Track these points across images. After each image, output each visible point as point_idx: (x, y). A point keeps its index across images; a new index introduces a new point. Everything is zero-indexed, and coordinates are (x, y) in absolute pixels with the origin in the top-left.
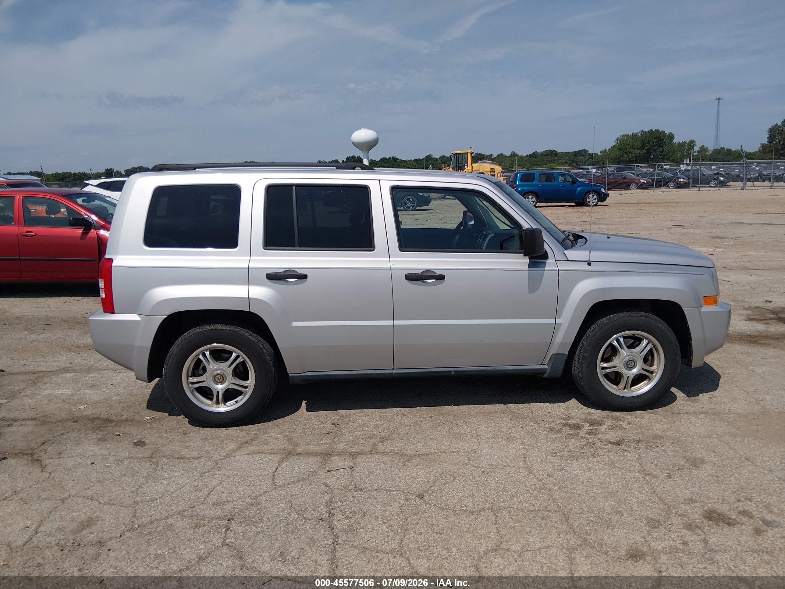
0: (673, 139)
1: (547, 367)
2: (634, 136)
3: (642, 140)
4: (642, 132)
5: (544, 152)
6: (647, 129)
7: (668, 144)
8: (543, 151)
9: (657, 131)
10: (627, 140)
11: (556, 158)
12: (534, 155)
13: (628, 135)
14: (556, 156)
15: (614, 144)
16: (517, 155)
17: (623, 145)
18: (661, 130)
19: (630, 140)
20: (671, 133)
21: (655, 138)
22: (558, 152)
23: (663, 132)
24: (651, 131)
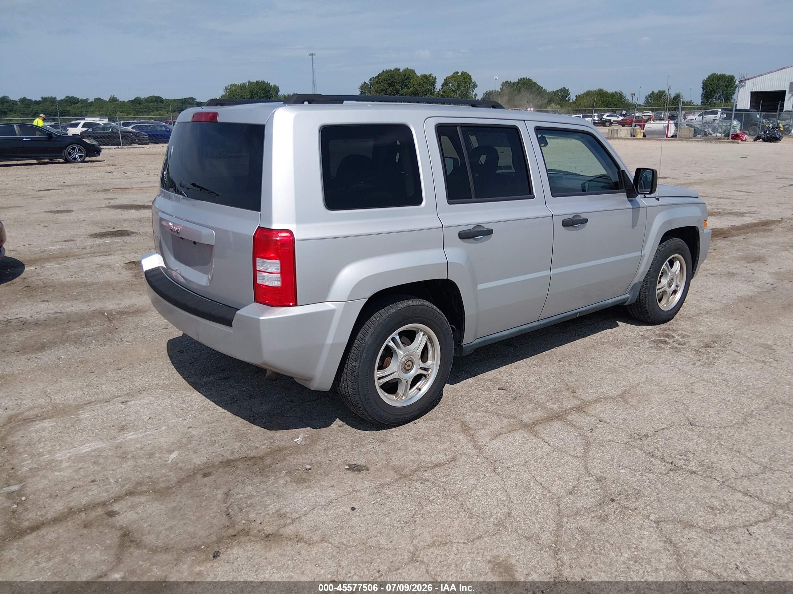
0: (279, 91)
1: (629, 296)
2: (242, 87)
3: (250, 91)
4: (249, 82)
5: (148, 98)
6: (253, 80)
7: (275, 96)
8: (146, 97)
9: (263, 82)
10: (236, 91)
11: (162, 105)
12: (137, 101)
13: (236, 85)
14: (162, 103)
15: (224, 93)
16: (117, 100)
17: (232, 95)
18: (266, 82)
19: (238, 90)
20: (275, 85)
21: (262, 90)
22: (164, 98)
23: (268, 84)
24: (258, 82)
